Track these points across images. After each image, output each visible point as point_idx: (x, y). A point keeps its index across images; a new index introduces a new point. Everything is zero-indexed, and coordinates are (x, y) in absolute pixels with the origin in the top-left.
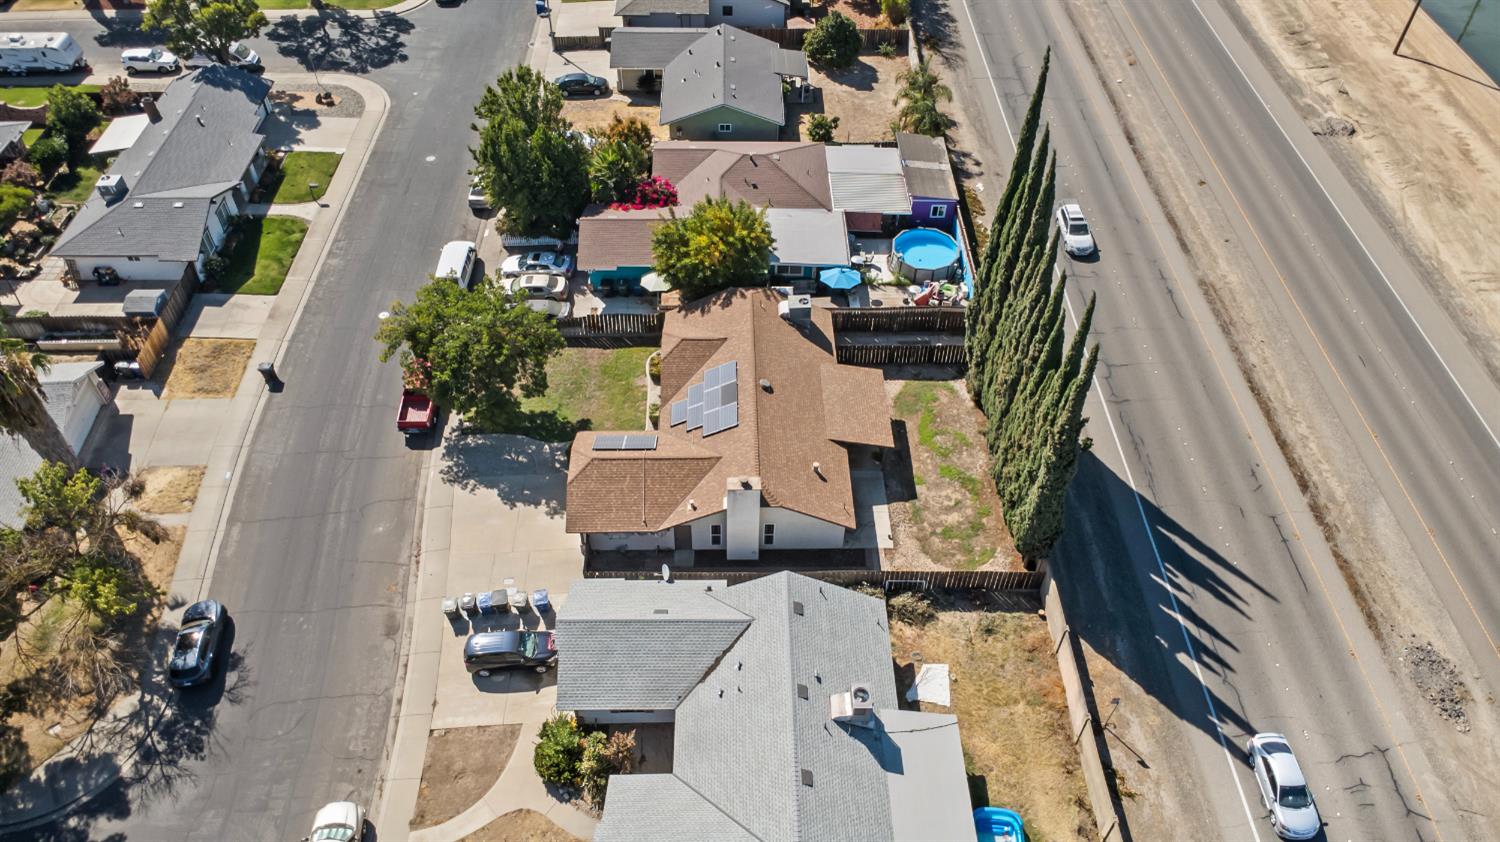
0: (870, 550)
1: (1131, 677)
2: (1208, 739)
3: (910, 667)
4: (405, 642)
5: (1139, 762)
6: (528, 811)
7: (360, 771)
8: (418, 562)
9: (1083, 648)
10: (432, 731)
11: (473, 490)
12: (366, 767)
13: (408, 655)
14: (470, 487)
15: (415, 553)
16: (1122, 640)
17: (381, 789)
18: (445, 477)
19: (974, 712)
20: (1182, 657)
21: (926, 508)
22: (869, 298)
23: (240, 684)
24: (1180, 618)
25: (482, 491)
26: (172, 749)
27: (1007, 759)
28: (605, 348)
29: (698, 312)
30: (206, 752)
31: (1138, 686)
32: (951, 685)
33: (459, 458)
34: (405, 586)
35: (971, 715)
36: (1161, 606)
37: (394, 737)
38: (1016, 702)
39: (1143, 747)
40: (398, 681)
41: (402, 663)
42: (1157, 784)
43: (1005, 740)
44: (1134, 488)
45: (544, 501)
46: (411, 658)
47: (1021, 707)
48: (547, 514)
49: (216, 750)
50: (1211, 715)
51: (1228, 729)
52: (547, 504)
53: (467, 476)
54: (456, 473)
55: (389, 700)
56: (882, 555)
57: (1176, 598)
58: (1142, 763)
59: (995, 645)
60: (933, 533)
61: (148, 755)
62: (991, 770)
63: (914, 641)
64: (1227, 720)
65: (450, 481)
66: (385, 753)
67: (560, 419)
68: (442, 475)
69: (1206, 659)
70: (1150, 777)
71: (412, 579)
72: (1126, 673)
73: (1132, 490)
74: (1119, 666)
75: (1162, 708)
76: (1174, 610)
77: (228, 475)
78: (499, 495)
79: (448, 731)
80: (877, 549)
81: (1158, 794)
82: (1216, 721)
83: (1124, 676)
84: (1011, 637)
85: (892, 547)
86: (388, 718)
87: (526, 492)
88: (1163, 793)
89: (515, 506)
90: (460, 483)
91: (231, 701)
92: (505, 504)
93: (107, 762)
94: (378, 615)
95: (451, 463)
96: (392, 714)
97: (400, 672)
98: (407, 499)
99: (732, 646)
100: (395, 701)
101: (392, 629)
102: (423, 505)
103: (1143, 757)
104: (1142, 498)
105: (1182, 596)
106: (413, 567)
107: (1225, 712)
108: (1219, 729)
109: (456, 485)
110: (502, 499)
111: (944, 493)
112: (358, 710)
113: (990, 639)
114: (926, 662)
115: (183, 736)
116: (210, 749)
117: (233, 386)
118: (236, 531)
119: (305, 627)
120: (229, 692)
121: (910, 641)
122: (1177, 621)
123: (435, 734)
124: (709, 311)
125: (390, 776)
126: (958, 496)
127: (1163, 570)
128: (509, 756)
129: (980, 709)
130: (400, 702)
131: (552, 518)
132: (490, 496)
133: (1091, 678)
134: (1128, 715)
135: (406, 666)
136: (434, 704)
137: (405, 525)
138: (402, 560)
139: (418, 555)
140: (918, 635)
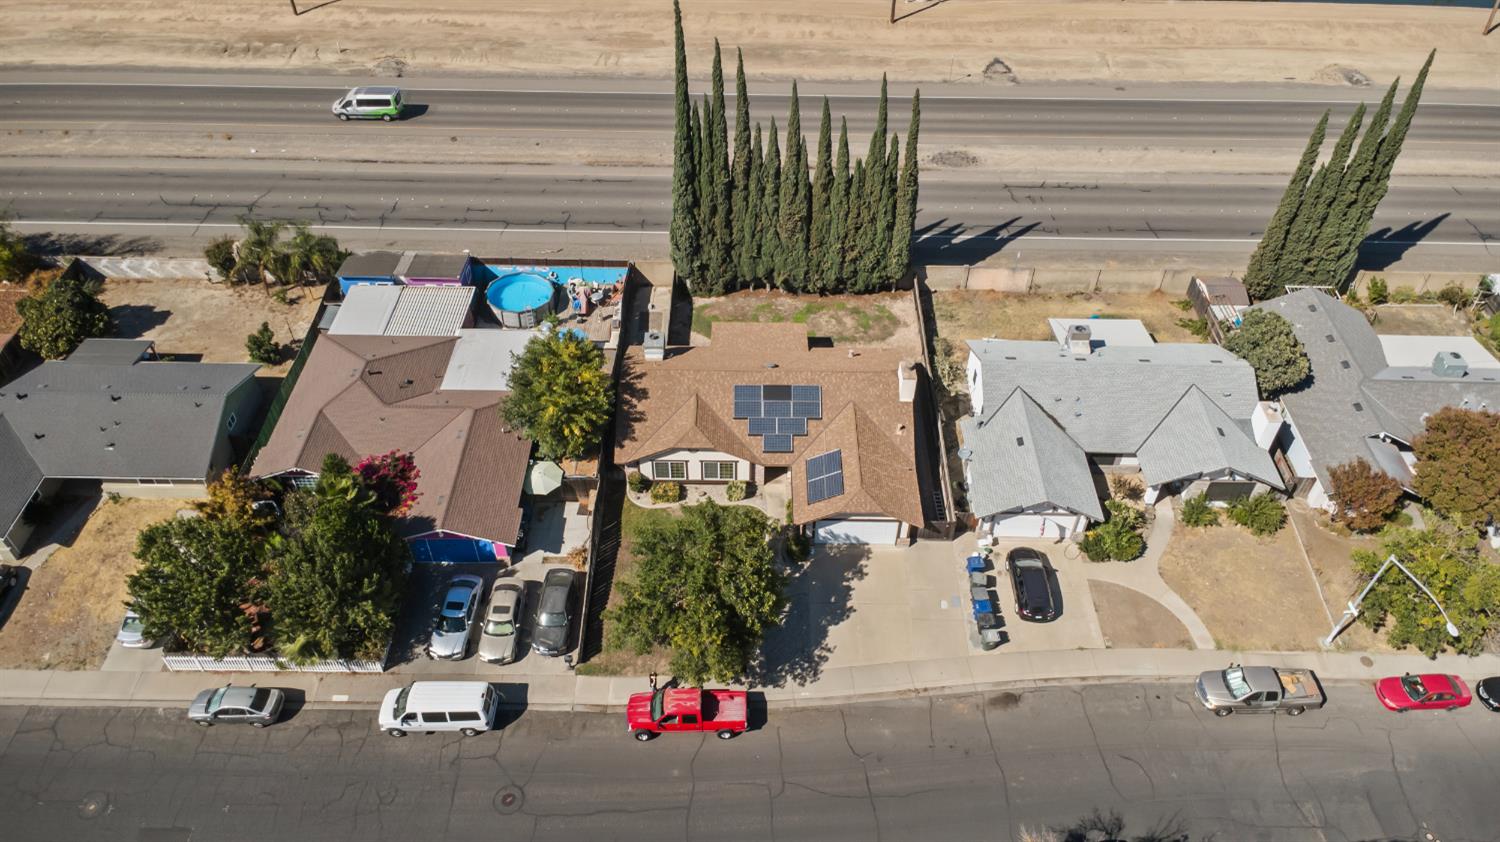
4: (1020, 685)
6: (1160, 568)
7: (1158, 697)
8: (926, 690)
10: (1107, 647)
11: (829, 650)
13: (1035, 680)
14: (824, 653)
15: (913, 695)
18: (809, 680)
20: (954, 241)
21: (840, 333)
23: (1100, 826)
24: (925, 236)
25: (829, 641)
28: (618, 545)
29: (637, 426)
33: (781, 670)
34: (959, 697)
37: (1119, 677)
40: (1063, 684)
41: (1045, 684)
45: (845, 584)
46: (1038, 677)
47: (1009, 311)
48: (861, 578)
50: (995, 238)
51: (1004, 234)
52: (848, 580)
53: (810, 659)
54: (803, 670)
55: (1085, 688)
59: (962, 316)
60: (865, 333)
65: (815, 674)
66: (1136, 681)
68: (807, 684)
69: (956, 232)
71: (947, 692)
78: (837, 624)
79: (1104, 635)
86: (1102, 685)
87: (833, 600)
89: (851, 608)
90: (818, 664)
91: (1120, 829)
92: (848, 617)
94: (996, 715)
95: (789, 678)
96: (1097, 682)
97: (1055, 684)
98: (844, 713)
99: (1039, 406)
100: (1084, 683)
101: (1009, 699)
102: (849, 697)
106: (931, 693)
109: (821, 668)
110: (843, 620)
111: (824, 323)
112: (1101, 710)
116: (1174, 833)
119: (1022, 778)
120: (1111, 834)
123: (1109, 644)
124: (642, 413)
125: (1156, 673)
126: (826, 318)
128: (1118, 585)
130: (1083, 679)
131: (867, 574)
132: (835, 634)
135: (1046, 680)
136: (1081, 649)
137: (877, 711)
138: (925, 704)
139: (917, 691)
140: (961, 349)
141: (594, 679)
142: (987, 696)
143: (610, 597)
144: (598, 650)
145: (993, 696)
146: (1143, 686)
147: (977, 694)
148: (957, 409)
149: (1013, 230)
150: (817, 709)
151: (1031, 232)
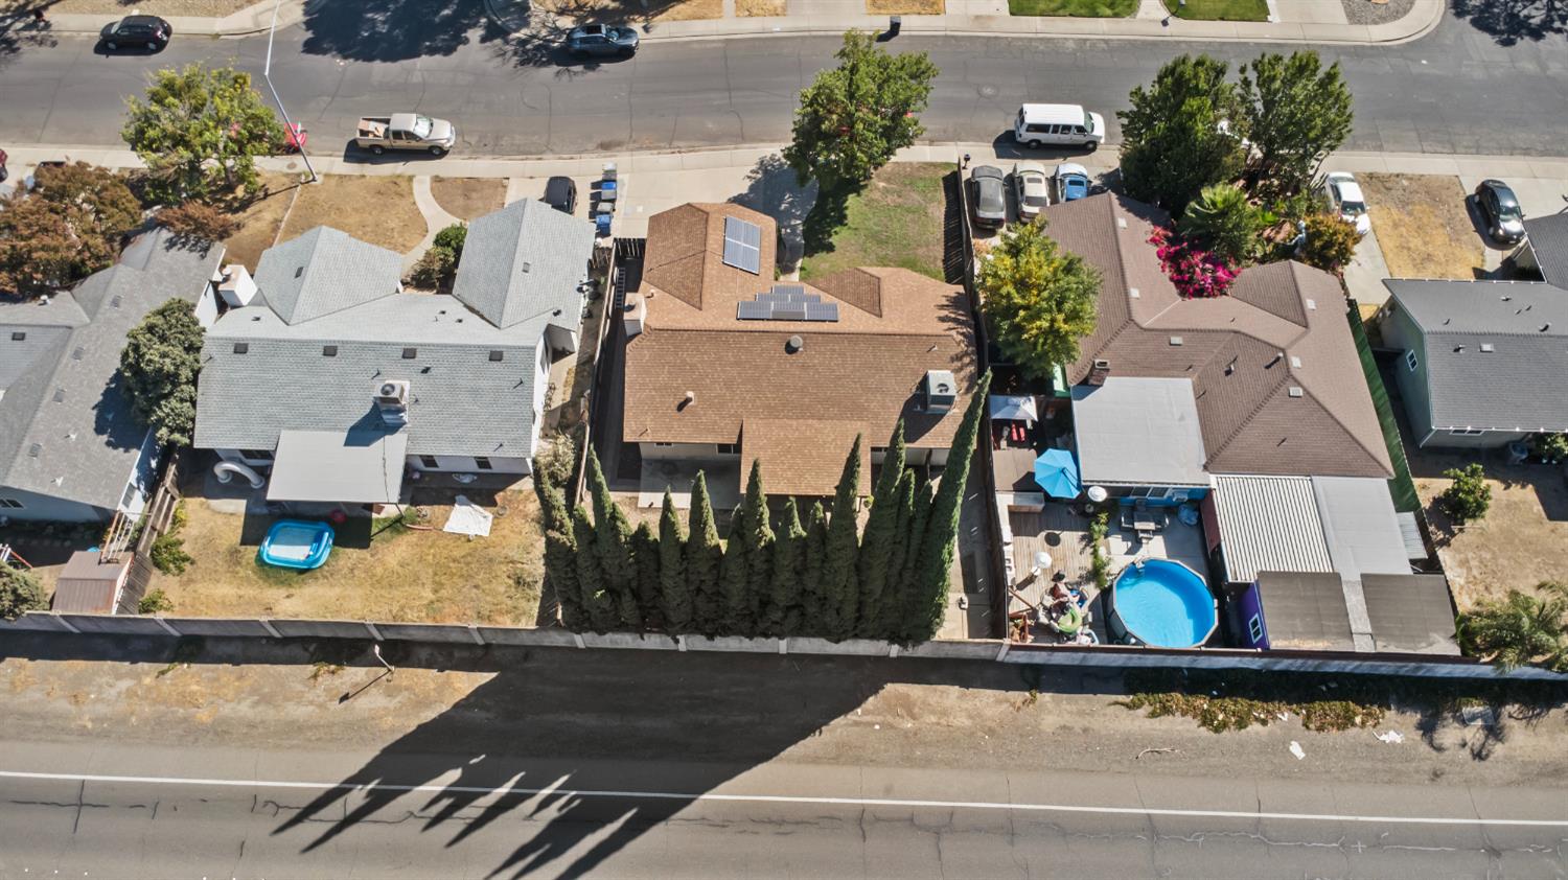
0: (639, 485)
1: (441, 716)
2: (353, 770)
3: (494, 504)
5: (348, 694)
6: (425, 236)
7: (486, 145)
8: (673, 153)
9: (485, 674)
10: (508, 178)
11: (749, 177)
12: (488, 148)
13: (581, 158)
14: (754, 175)
15: (683, 150)
16: (487, 719)
17: (470, 158)
18: (767, 159)
19: (432, 551)
20: (454, 775)
22: (1063, 530)
23: (572, 73)
24: (504, 790)
25: (749, 183)
26: (525, 52)
27: (379, 571)
29: (944, 303)
30: (519, 67)
31: (429, 719)
32: (465, 536)
34: (649, 149)
35: (430, 547)
36: (522, 774)
37: (509, 160)
38: (436, 591)
39: (362, 704)
40: (558, 156)
41: (574, 155)
42: (320, 706)
43: (398, 573)
44: (706, 796)
46: (578, 160)
47: (428, 594)
49: (520, 72)
50: (379, 784)
51: (357, 797)
53: (766, 172)
54: (771, 165)
55: (542, 153)
56: (630, 494)
57: (532, 796)
58: (345, 697)
59: (503, 585)
61: (522, 42)
62: (372, 556)
63: (520, 511)
64: (368, 800)
65: (762, 161)
66: (497, 156)
67: (837, 229)
68: (769, 156)
69: (446, 802)
70: (331, 700)
71: (655, 152)
72: (448, 711)
73: (702, 793)
74: (457, 706)
75: (399, 736)
76: (514, 787)
77: (778, 29)
79: (505, 187)
80: (638, 491)
81: (311, 703)
82: (370, 786)
83: (445, 708)
84: (509, 602)
85: (639, 505)
86: (526, 154)
88: (311, 708)
90: (759, 168)
91: (558, 72)
92: (729, 200)
93: (525, 23)
94: (623, 135)
95: (784, 160)
96: (529, 156)
97: (565, 156)
98: (742, 138)
100: (539, 156)
101: (606, 147)
102: (736, 148)
103: (351, 700)
104: (688, 802)
105: (530, 805)
106: (669, 151)
107: (377, 800)
108: (360, 787)
109: (756, 167)
110: (734, 197)
112: (536, 137)
113: (511, 582)
114: (495, 518)
115: (535, 55)
116: (522, 69)
117: (882, 11)
118: (720, 45)
119: (616, 97)
120: (566, 69)
121: (521, 507)
122: (499, 785)
123: (505, 181)
124: (941, 309)
125: (477, 161)
127: (573, 793)
129: (434, 556)
130: (540, 159)
133: (447, 672)
134: (398, 699)
135: (572, 158)
136: (531, 178)
137: (714, 140)
138: (675, 143)
139: (679, 152)
140: (526, 516)
141: (944, 161)
142: (624, 148)
143: (943, 217)
144: (945, 179)
145: (619, 148)
146: (493, 152)
147: (632, 150)
148: (563, 415)
149: (335, 811)
150: (762, 141)
151: (305, 803)
